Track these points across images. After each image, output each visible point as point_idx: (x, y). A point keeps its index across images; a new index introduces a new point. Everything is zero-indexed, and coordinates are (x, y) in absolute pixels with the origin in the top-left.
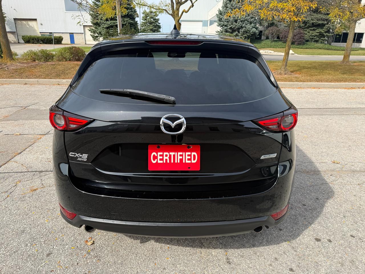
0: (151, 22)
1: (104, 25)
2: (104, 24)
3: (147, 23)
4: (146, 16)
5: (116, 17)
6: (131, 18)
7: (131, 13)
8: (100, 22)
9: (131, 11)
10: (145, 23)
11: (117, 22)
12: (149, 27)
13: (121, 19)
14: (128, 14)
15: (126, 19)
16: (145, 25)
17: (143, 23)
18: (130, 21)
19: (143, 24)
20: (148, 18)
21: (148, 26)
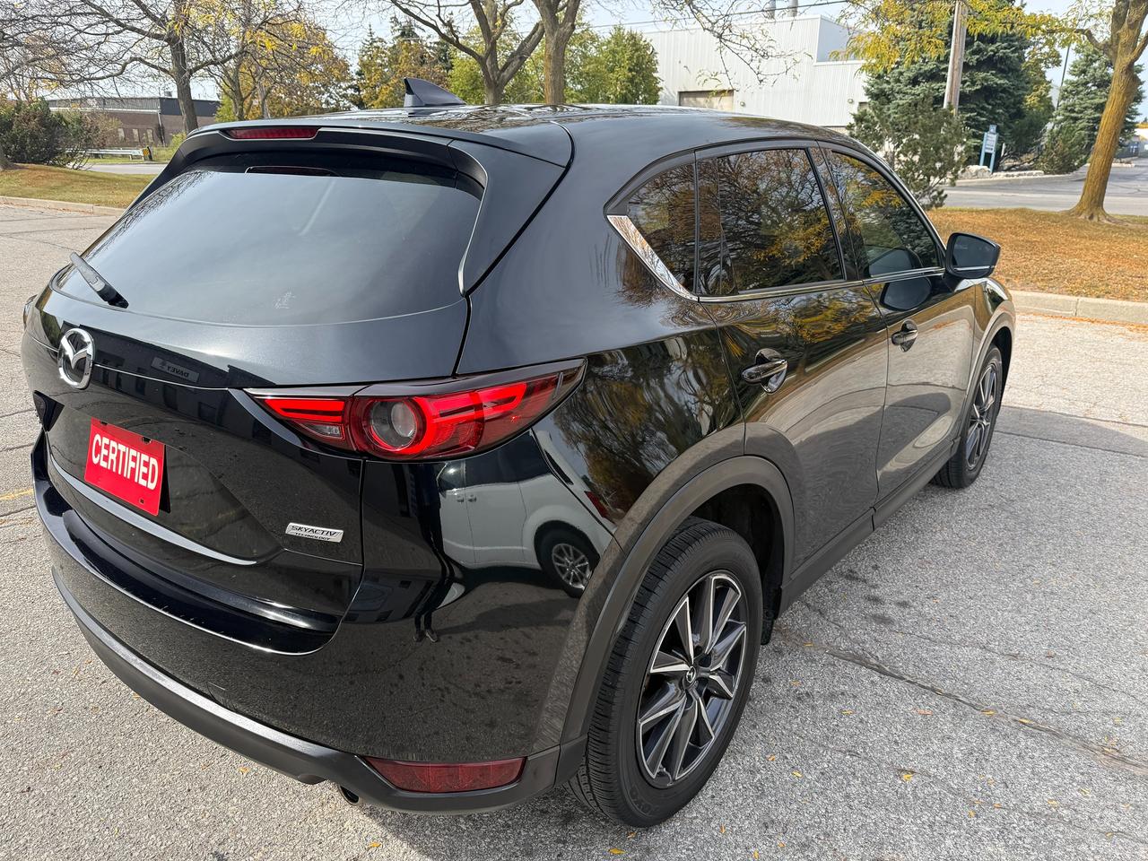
0: (1105, 81)
1: (901, 99)
2: (901, 95)
3: (1088, 83)
4: (1086, 61)
5: (946, 70)
6: (1002, 71)
7: (1004, 53)
8: (892, 89)
9: (1005, 44)
10: (1076, 85)
11: (945, 88)
12: (1092, 99)
13: (959, 76)
14: (994, 55)
15: (982, 75)
16: (1078, 93)
17: (1072, 83)
18: (997, 80)
19: (1071, 88)
20: (1096, 65)
21: (1088, 93)
